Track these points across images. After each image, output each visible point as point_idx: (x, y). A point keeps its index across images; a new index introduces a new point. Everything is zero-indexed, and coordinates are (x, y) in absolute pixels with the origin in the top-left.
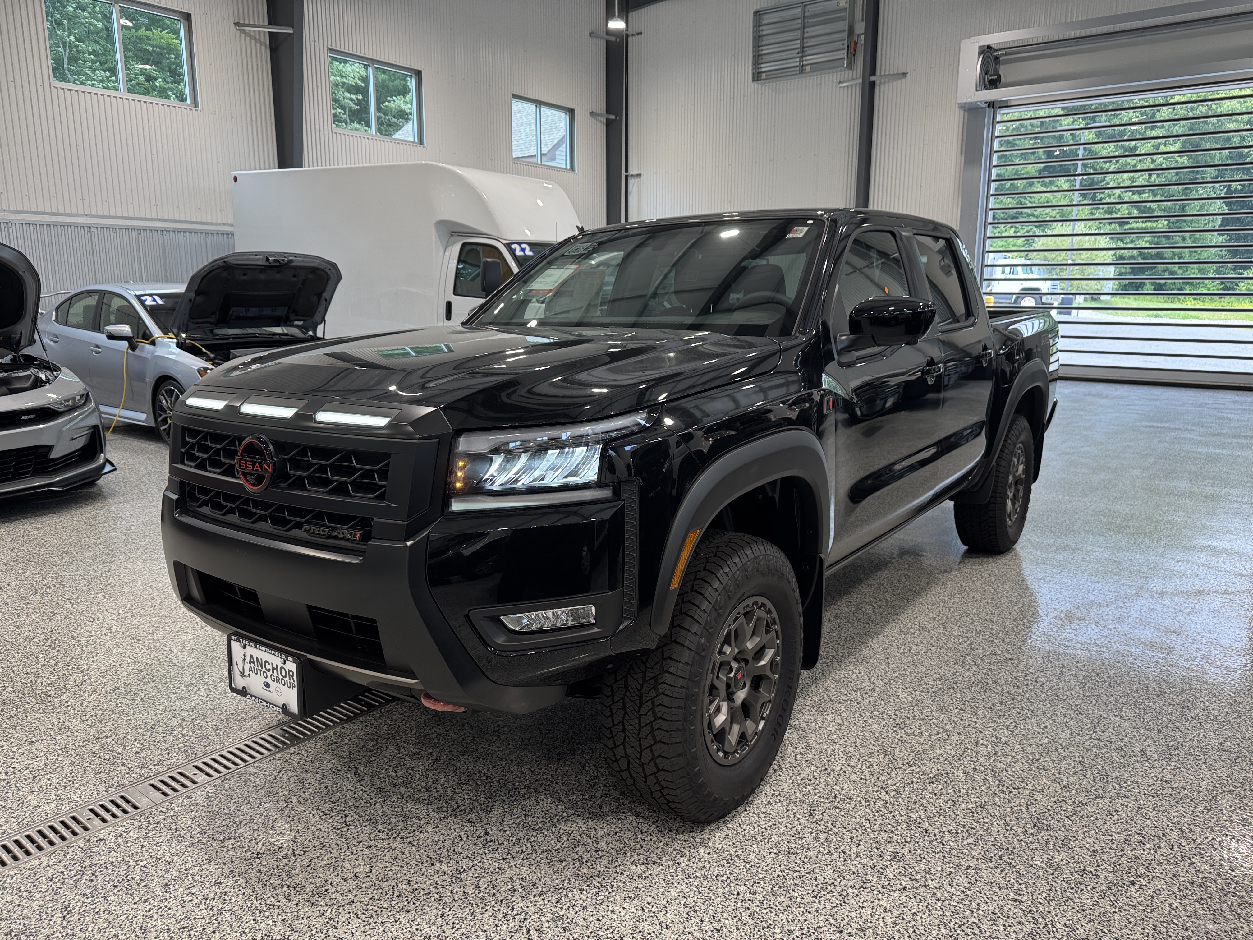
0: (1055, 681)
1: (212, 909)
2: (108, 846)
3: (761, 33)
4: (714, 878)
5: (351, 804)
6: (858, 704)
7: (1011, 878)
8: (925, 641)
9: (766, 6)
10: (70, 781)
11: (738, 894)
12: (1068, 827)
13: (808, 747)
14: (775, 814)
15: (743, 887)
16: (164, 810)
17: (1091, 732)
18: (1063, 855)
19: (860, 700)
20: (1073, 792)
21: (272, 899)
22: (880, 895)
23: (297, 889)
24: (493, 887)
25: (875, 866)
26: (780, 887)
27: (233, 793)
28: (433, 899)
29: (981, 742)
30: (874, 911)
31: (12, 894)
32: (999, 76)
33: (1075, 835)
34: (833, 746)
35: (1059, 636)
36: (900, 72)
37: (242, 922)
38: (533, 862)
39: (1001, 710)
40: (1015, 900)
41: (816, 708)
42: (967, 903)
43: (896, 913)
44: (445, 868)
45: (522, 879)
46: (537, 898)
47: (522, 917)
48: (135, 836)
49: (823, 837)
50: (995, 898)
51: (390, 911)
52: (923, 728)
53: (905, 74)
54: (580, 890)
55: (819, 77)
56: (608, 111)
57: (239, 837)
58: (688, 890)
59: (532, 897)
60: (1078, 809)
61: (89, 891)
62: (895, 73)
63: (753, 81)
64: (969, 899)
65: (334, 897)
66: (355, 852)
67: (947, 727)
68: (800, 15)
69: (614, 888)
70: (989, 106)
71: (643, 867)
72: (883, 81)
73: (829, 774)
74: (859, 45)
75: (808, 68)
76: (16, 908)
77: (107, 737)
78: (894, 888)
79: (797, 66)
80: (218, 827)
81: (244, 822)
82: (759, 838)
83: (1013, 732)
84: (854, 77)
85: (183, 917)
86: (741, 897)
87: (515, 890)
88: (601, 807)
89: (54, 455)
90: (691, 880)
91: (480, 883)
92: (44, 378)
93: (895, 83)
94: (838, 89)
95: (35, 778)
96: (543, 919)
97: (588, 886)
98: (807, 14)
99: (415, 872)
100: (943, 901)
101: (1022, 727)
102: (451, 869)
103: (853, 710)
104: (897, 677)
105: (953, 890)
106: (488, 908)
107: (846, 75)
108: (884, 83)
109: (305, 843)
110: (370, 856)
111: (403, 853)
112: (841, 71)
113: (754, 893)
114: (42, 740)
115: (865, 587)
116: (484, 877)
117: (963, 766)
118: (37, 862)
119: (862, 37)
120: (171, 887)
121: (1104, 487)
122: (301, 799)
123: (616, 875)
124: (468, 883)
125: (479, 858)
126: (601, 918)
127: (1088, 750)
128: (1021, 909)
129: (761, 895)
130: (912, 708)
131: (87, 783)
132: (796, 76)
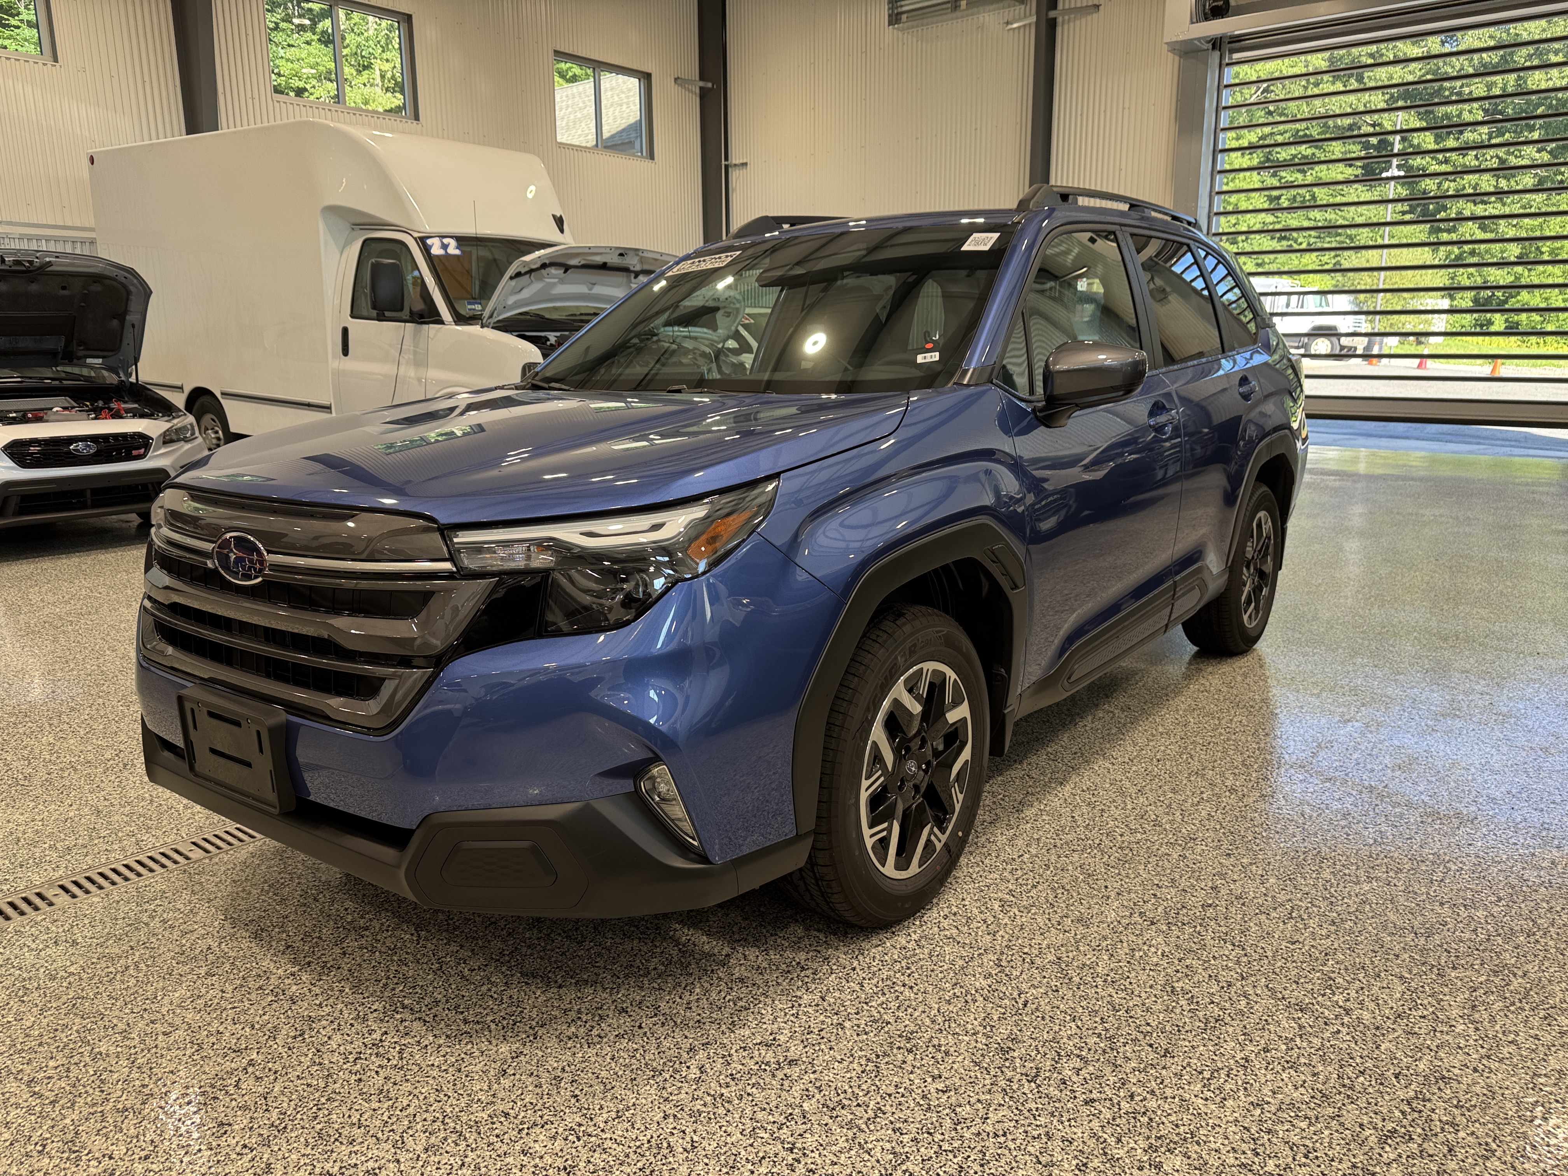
32: (1226, 2)
36: (1090, 4)
53: (1097, 7)
55: (981, 15)
56: (702, 78)
62: (1084, 4)
63: (891, 26)
72: (1067, 17)
75: (964, 3)
79: (949, 2)
84: (1027, 14)
93: (1083, 20)
94: (1006, 33)
107: (1014, 11)
108: (1069, 19)
112: (1009, 6)
132: (950, 16)
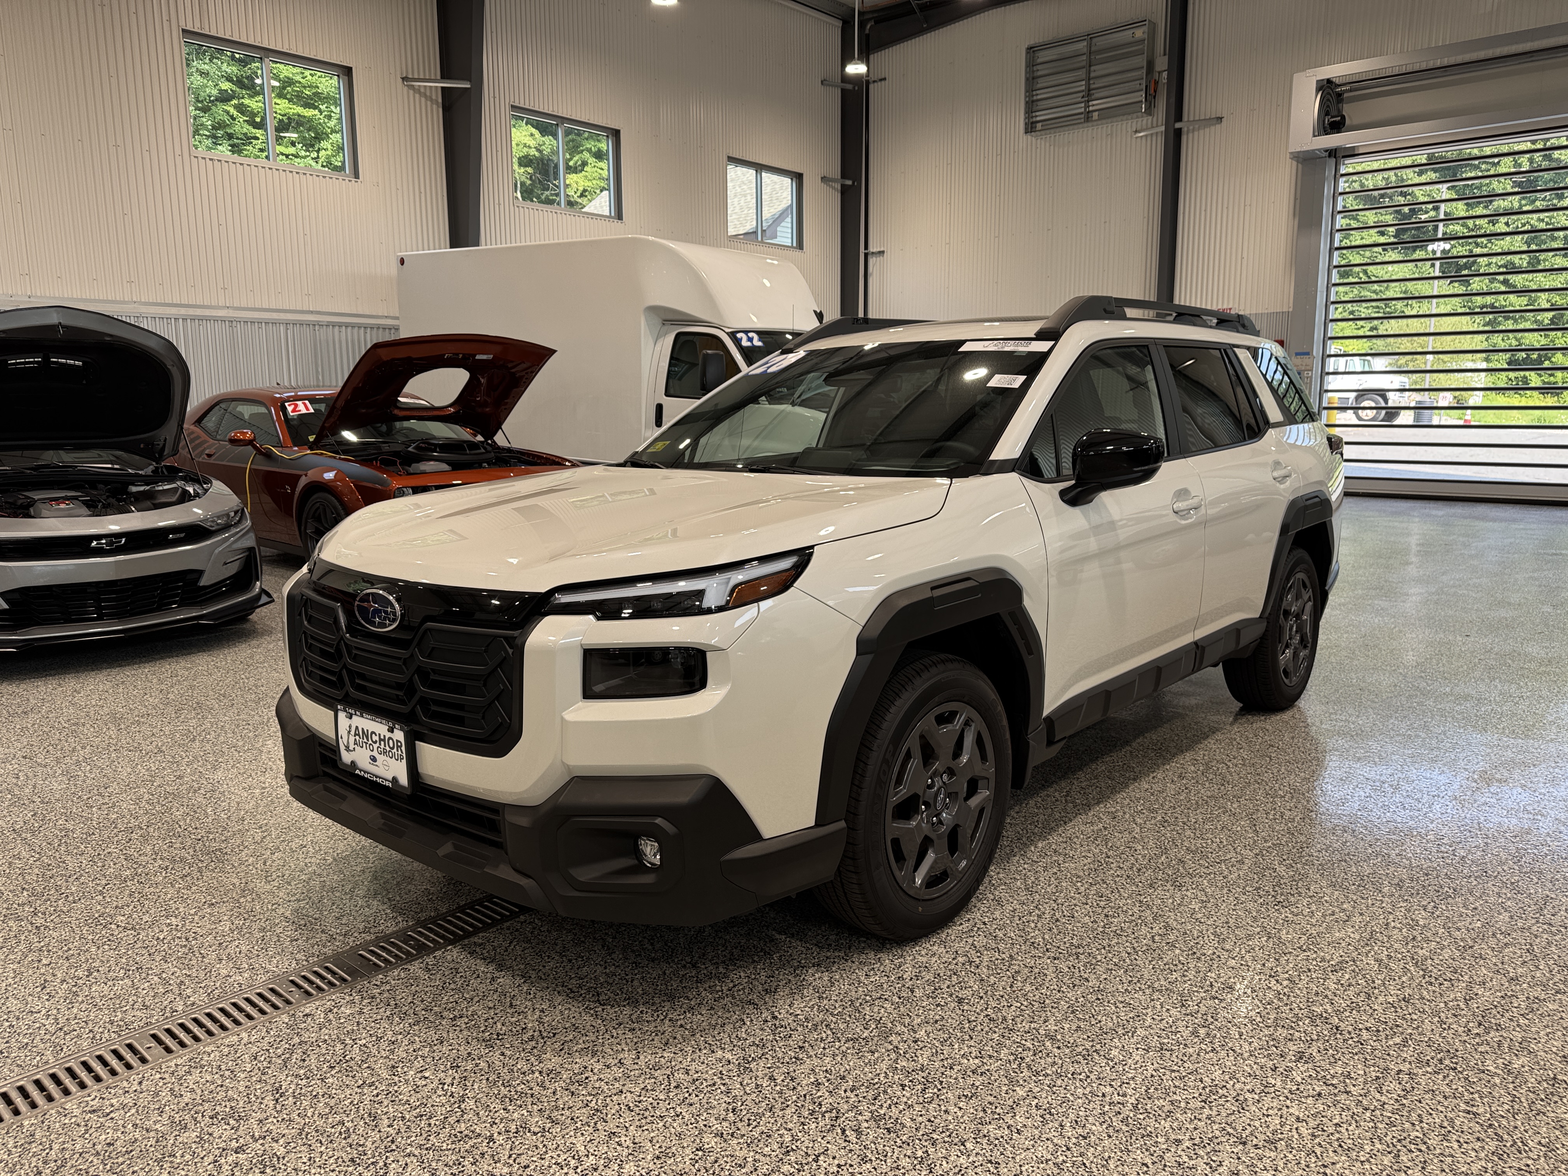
0: (1479, 853)
1: (452, 1096)
2: (317, 1022)
3: (1036, 74)
4: (1069, 1076)
5: (602, 980)
6: (1224, 877)
7: (1459, 1085)
8: (1299, 806)
9: (1041, 41)
10: (262, 949)
11: (1104, 1095)
12: (1525, 1028)
13: (1167, 926)
14: (1136, 1004)
15: (1108, 1087)
16: (378, 983)
17: (1538, 915)
18: (1523, 1060)
19: (1226, 873)
20: (1525, 985)
21: (523, 1086)
22: (1288, 1102)
23: (551, 1076)
24: (792, 1080)
25: (1276, 1068)
26: (1156, 1089)
27: (458, 966)
28: (719, 1091)
29: (1393, 924)
30: (1283, 1119)
31: (211, 1072)
32: (1343, 117)
33: (1536, 1036)
34: (1199, 926)
35: (1475, 801)
36: (1213, 116)
37: (490, 1111)
38: (837, 1052)
39: (1413, 888)
40: (1468, 1112)
41: (1170, 883)
42: (1405, 1113)
43: (1312, 1123)
44: (728, 1056)
45: (826, 1071)
46: (848, 1094)
47: (834, 1115)
48: (348, 1012)
49: (1202, 1032)
50: (1440, 1108)
51: (669, 1104)
52: (1314, 907)
53: (1220, 119)
54: (902, 1085)
55: (1110, 125)
56: (844, 176)
57: (472, 1015)
58: (1039, 1089)
59: (843, 1093)
60: (1535, 1006)
61: (302, 1072)
62: (1208, 117)
63: (1026, 133)
64: (1407, 1109)
65: (597, 1086)
66: (615, 1034)
67: (1345, 906)
68: (1085, 50)
69: (944, 1085)
70: (1330, 156)
71: (977, 1061)
72: (1191, 128)
73: (1199, 958)
74: (1160, 85)
75: (1095, 115)
76: (219, 1088)
77: (299, 901)
78: (1305, 1094)
79: (1082, 113)
80: (447, 1003)
81: (476, 999)
82: (1121, 1031)
83: (1433, 913)
84: (1155, 125)
85: (418, 1103)
86: (1107, 1099)
87: (819, 1084)
88: (912, 992)
89: (204, 582)
90: (1040, 1078)
91: (775, 1074)
92: (192, 492)
93: (1207, 130)
94: (1134, 140)
95: (220, 944)
96: (860, 1118)
97: (910, 1081)
98: (1093, 49)
99: (693, 1060)
100: (1373, 1111)
101: (1444, 908)
102: (736, 1057)
103: (1219, 885)
104: (1269, 847)
105: (1383, 1098)
106: (789, 1103)
107: (1145, 122)
108: (1193, 131)
109: (553, 1023)
110: (635, 1040)
111: (675, 1038)
112: (1137, 117)
113: (1124, 1095)
114: (224, 902)
115: (1212, 742)
116: (778, 1067)
117: (1373, 953)
118: (235, 1038)
119: (1165, 74)
120: (399, 1069)
121: (1507, 626)
122: (540, 974)
123: (943, 1069)
124: (760, 1074)
125: (769, 1045)
126: (933, 1119)
127: (1536, 936)
128: (1477, 1123)
129: (1133, 1098)
130: (1294, 883)
131: (283, 951)
132: (1081, 126)
